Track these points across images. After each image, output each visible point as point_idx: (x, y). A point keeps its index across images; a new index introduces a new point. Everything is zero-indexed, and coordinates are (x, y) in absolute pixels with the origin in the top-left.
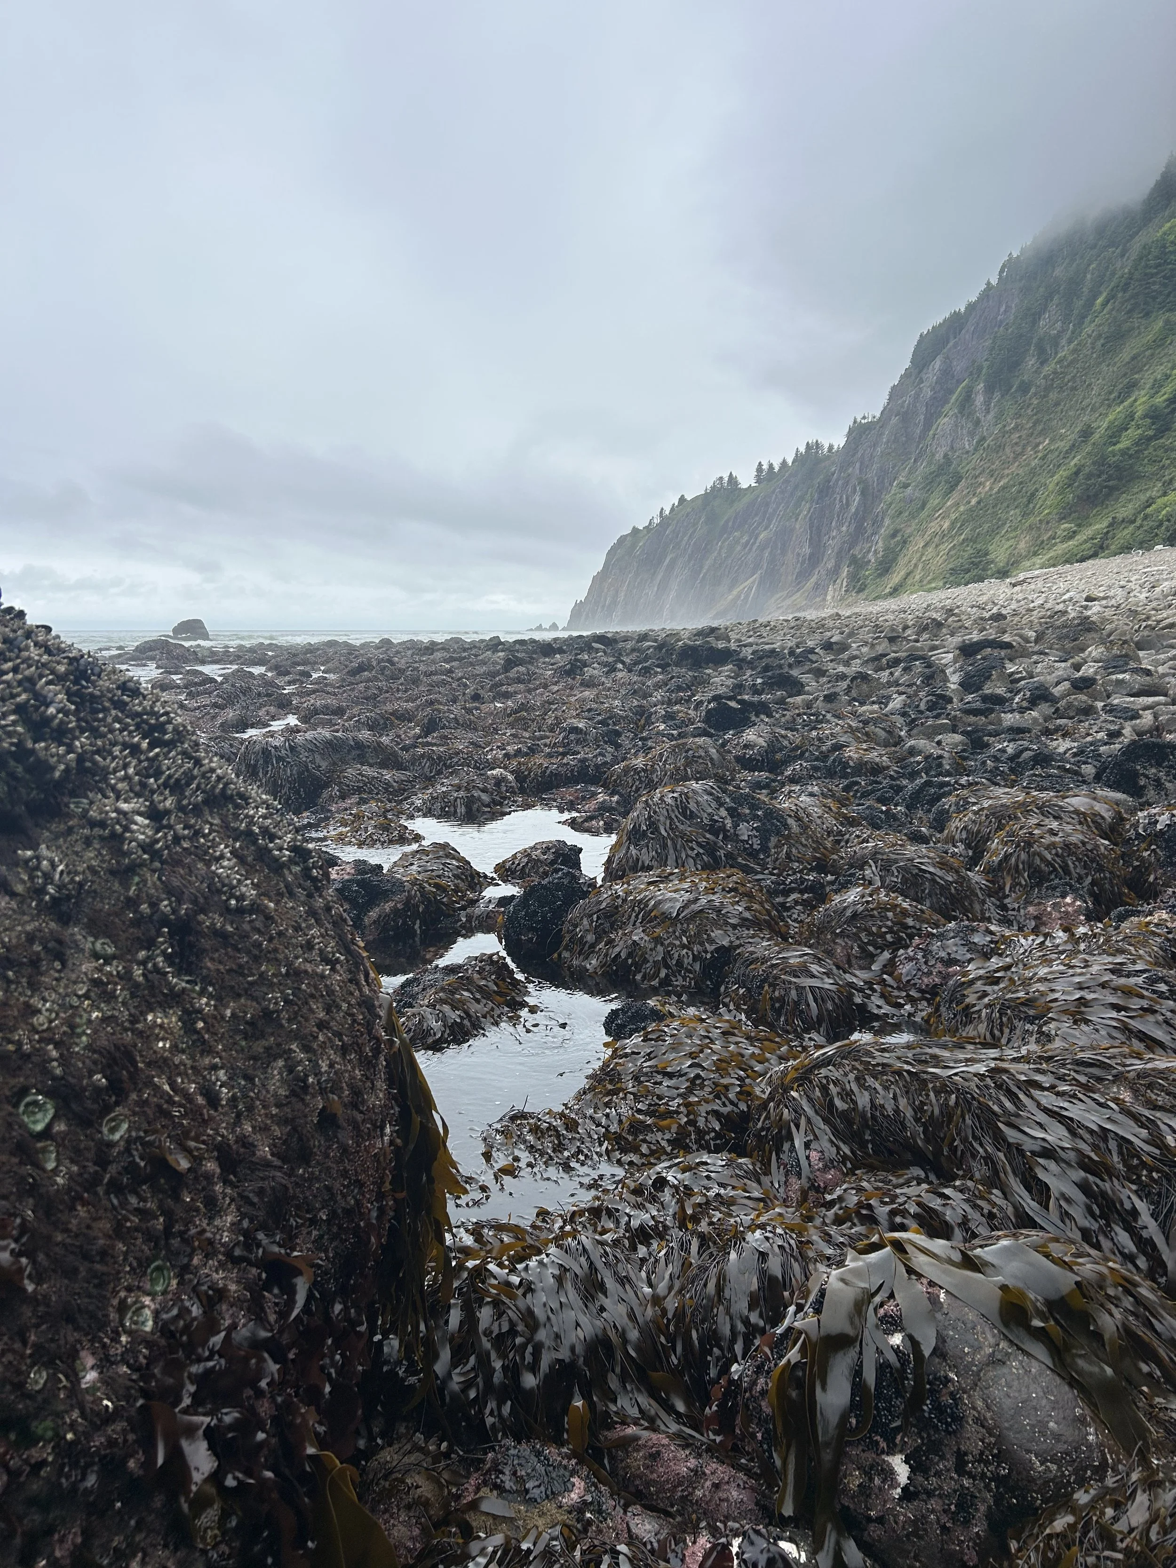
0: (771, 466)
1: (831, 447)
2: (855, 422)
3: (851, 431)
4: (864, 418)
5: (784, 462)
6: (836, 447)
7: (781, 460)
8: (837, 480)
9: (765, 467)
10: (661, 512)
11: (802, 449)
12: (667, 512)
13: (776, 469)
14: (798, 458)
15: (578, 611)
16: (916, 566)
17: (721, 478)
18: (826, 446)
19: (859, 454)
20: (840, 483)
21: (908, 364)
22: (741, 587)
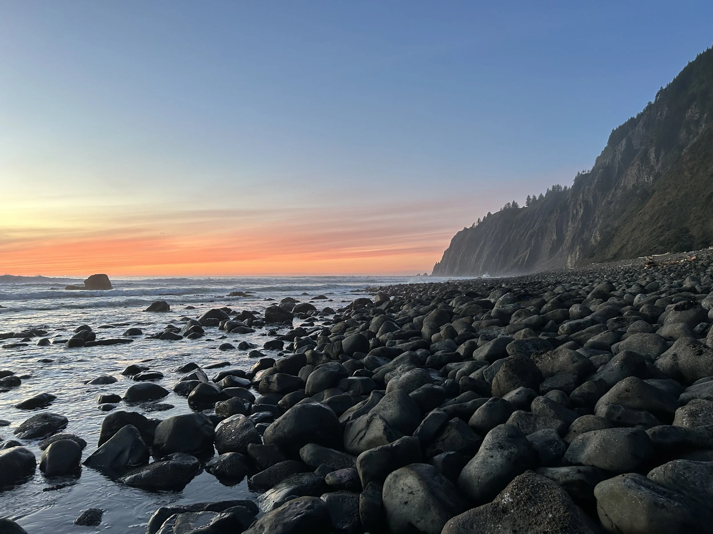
0: (534, 197)
1: (566, 188)
2: (579, 174)
3: (576, 180)
4: (583, 172)
5: (541, 196)
6: (568, 188)
7: (539, 194)
8: (570, 203)
9: (531, 197)
10: (479, 220)
11: (551, 189)
12: (482, 220)
13: (537, 198)
14: (549, 193)
15: (438, 269)
16: (628, 242)
17: (509, 204)
18: (563, 187)
19: (582, 189)
20: (572, 203)
21: (606, 145)
22: (520, 256)
